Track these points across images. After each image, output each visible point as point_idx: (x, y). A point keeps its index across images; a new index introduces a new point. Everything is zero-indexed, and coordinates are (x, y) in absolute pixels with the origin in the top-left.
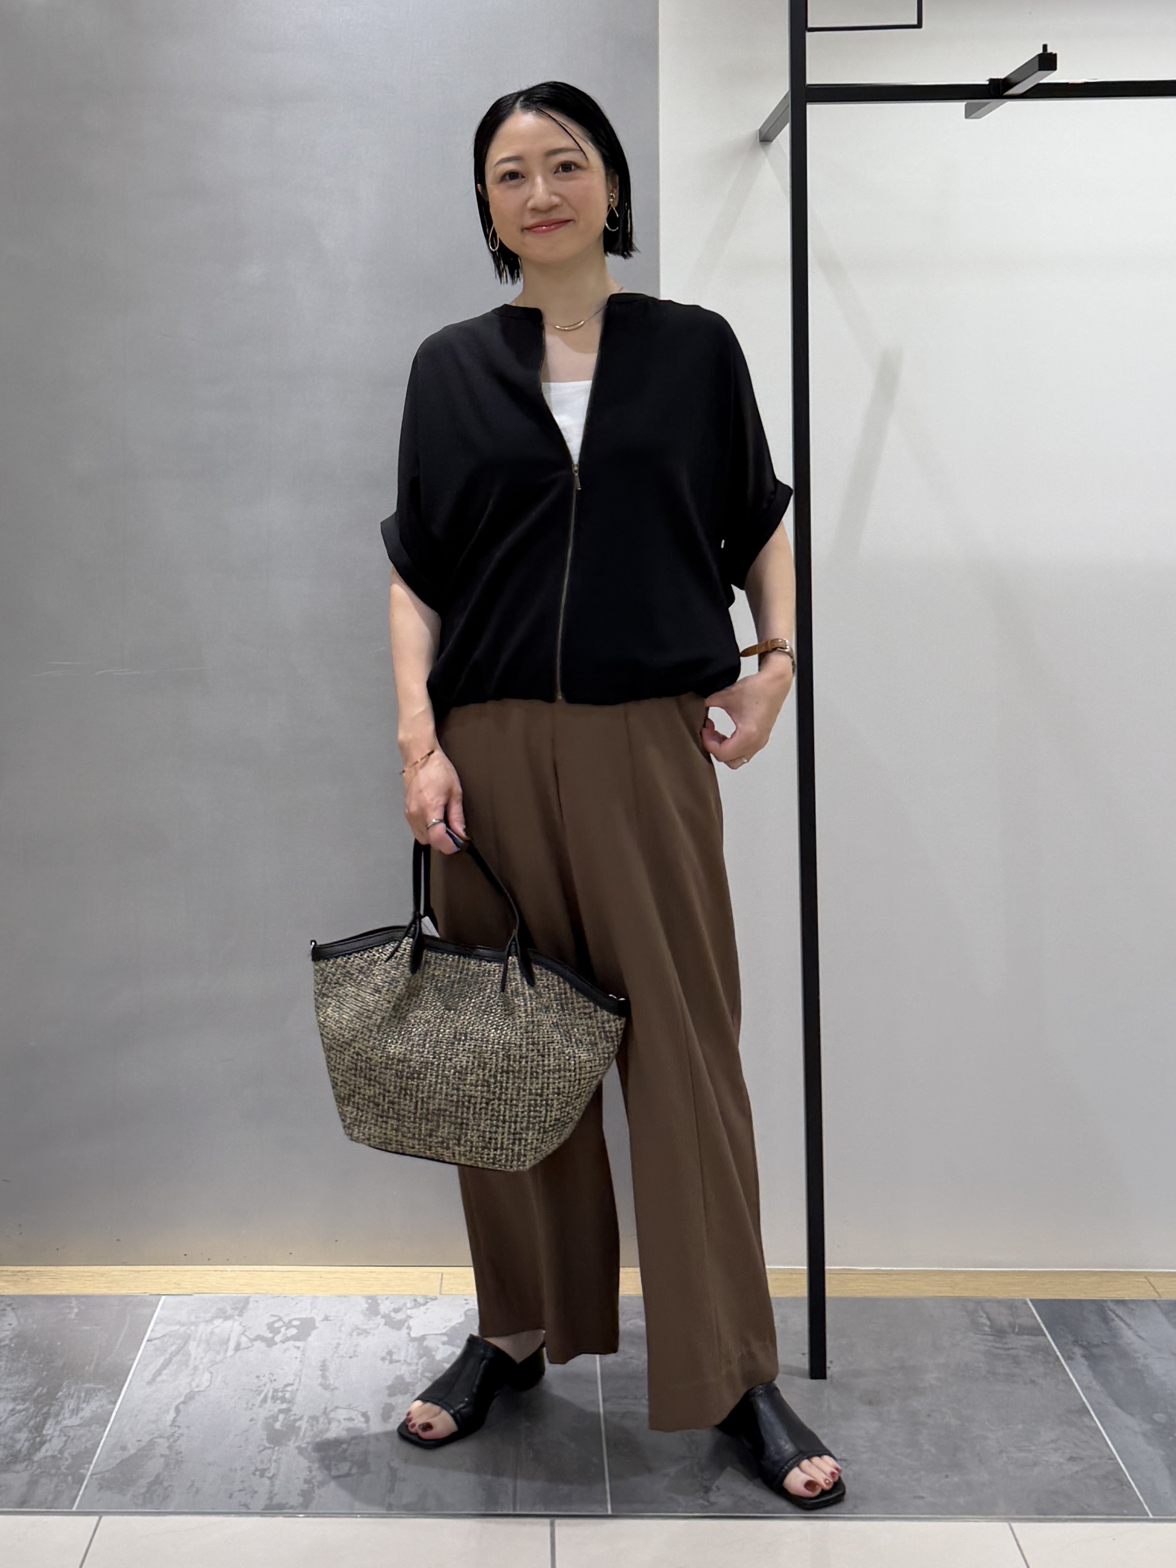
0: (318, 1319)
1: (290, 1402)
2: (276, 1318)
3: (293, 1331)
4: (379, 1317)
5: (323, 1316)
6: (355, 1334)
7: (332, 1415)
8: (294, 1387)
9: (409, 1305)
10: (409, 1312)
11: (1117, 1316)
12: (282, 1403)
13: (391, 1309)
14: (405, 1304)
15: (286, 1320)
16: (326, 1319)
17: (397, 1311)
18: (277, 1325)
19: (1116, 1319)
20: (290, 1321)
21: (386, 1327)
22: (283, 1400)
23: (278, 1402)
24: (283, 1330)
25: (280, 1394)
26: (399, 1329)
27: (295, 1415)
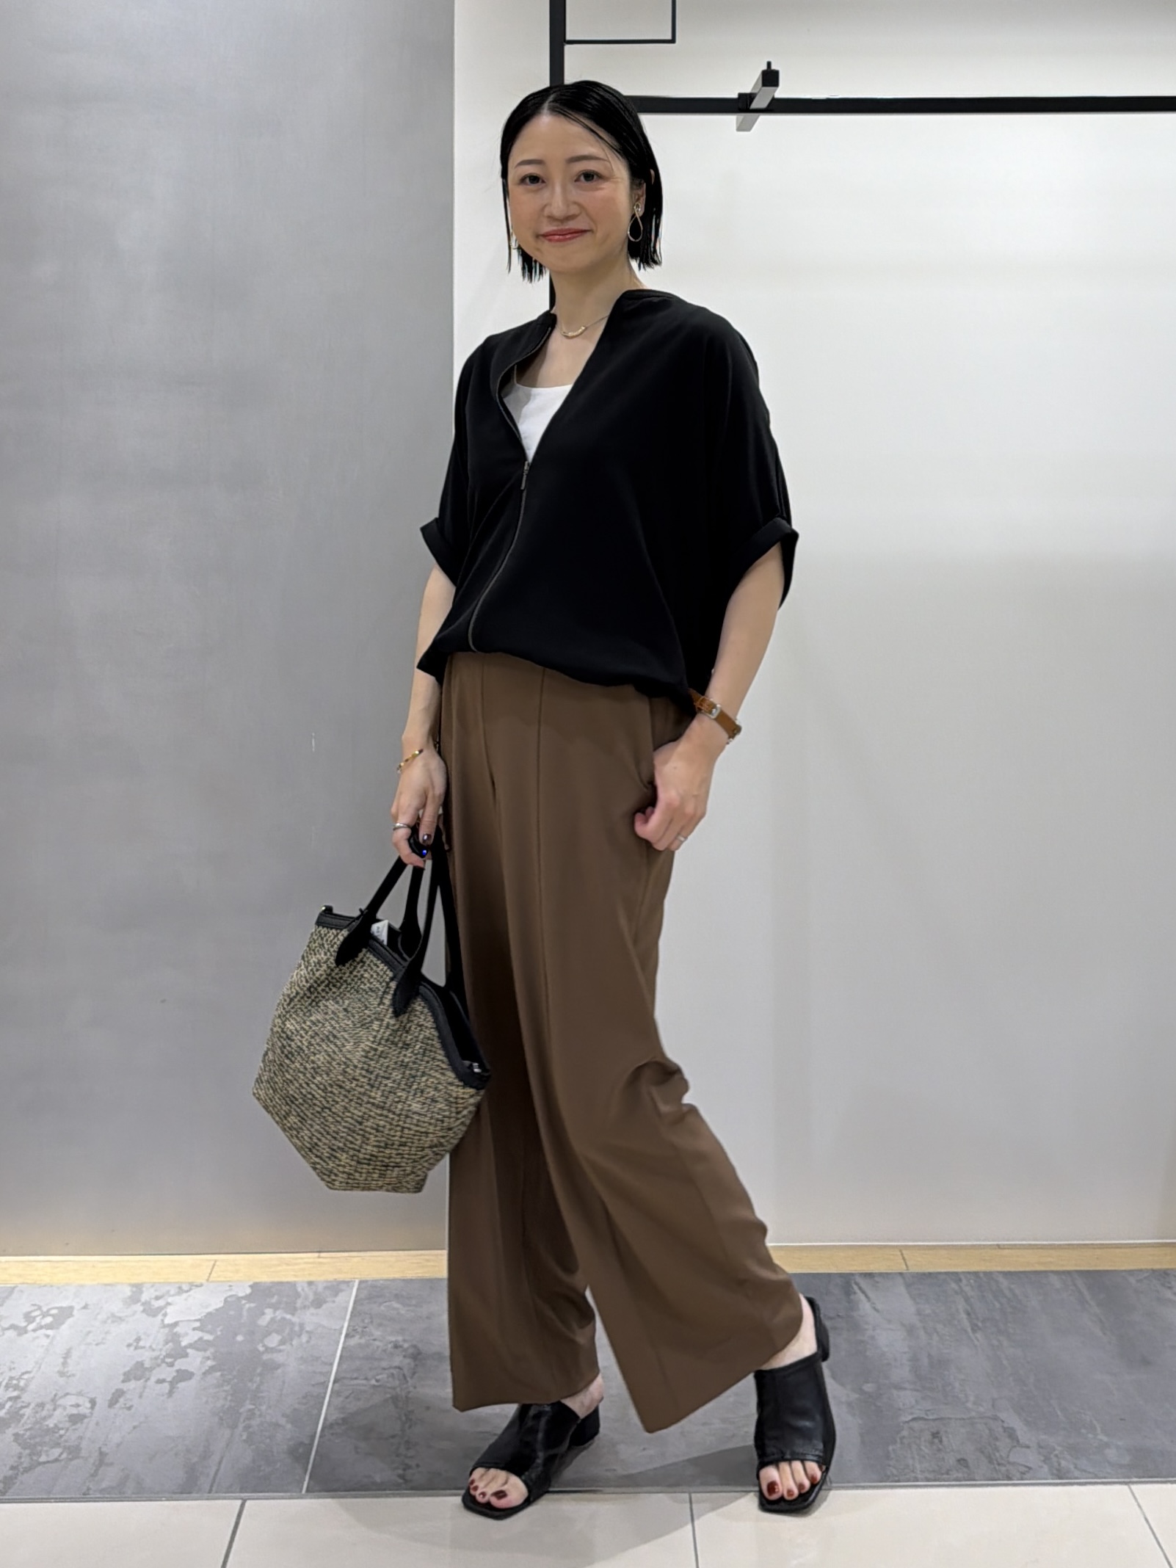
0: (77, 1307)
1: (23, 1390)
2: (36, 1308)
3: (49, 1320)
4: (139, 1304)
5: (83, 1304)
6: (109, 1321)
7: (60, 1402)
8: (31, 1375)
9: (172, 1292)
10: (170, 1300)
11: (860, 1288)
12: (15, 1390)
13: (153, 1296)
14: (168, 1292)
15: (45, 1309)
16: (85, 1307)
17: (157, 1298)
18: (34, 1314)
19: (858, 1291)
20: (48, 1310)
21: (144, 1315)
22: (16, 1387)
23: (11, 1389)
24: (38, 1319)
25: (15, 1382)
26: (154, 1316)
27: (23, 1402)
